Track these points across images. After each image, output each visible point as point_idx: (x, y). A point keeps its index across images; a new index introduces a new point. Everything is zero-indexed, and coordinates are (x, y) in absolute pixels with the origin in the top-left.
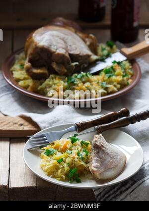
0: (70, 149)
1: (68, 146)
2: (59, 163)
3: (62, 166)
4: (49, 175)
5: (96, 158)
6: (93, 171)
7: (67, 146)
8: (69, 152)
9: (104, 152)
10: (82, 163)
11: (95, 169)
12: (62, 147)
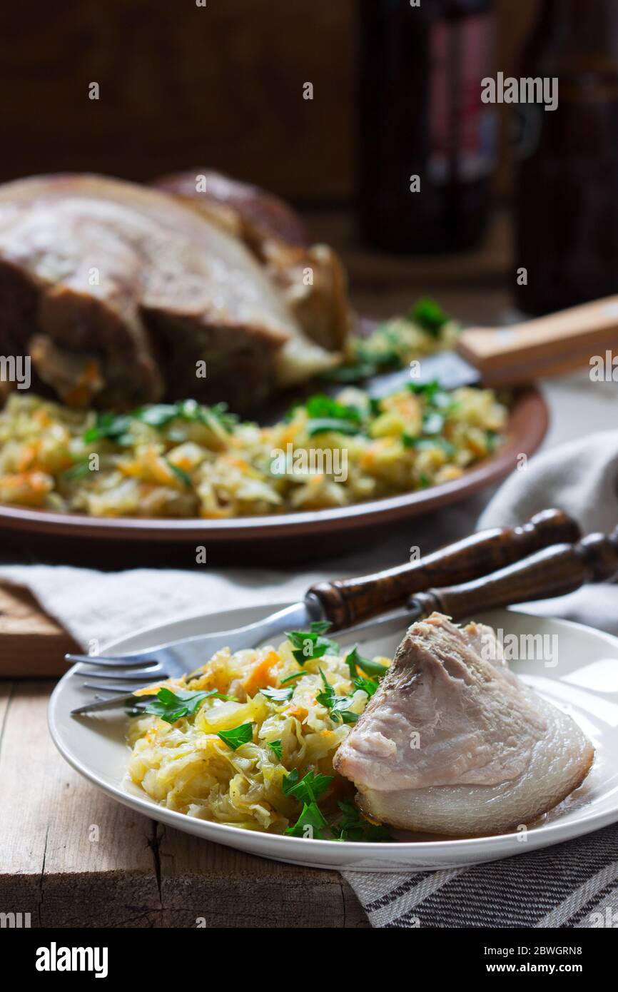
1: (280, 674)
2: (232, 746)
4: (182, 807)
8: (279, 693)
12: (246, 681)
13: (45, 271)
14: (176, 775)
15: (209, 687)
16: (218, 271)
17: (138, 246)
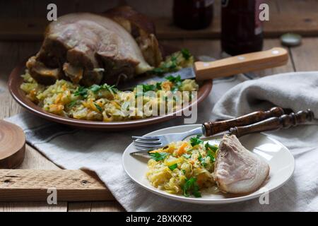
0: (189, 153)
1: (187, 149)
2: (172, 170)
3: (175, 175)
4: (156, 186)
5: (223, 163)
6: (218, 179)
7: (185, 149)
8: (187, 156)
9: (235, 156)
10: (204, 171)
11: (220, 176)
12: (178, 151)
13: (69, 44)
14: (157, 177)
15: (169, 152)
16: (121, 43)
17: (98, 34)
